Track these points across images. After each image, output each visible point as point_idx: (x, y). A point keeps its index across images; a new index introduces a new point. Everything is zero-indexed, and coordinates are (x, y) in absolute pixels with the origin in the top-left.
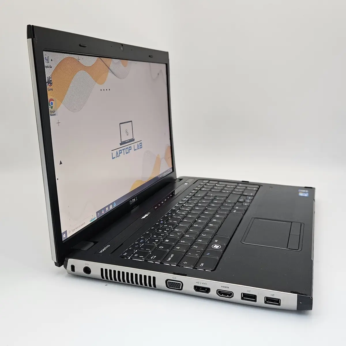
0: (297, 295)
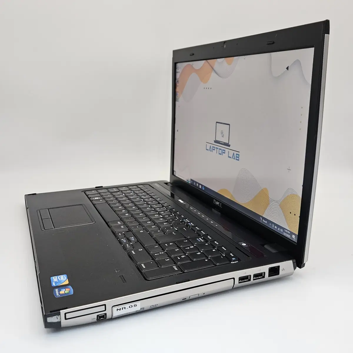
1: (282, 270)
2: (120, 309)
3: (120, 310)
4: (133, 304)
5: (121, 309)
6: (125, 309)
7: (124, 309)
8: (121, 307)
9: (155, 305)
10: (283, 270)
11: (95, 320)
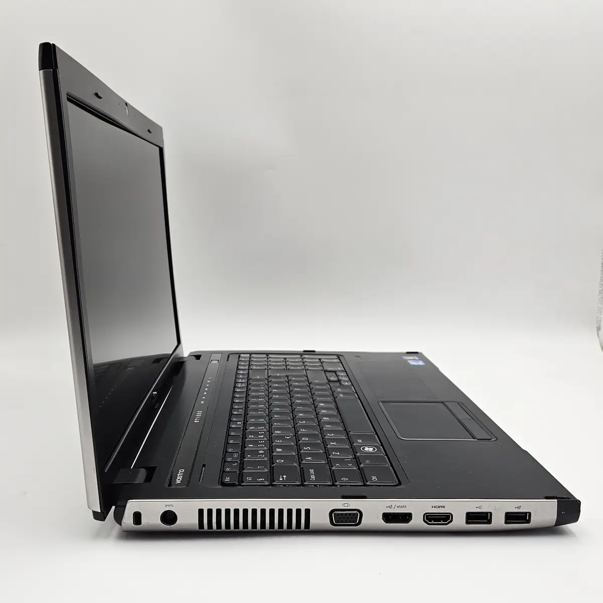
0: (556, 500)
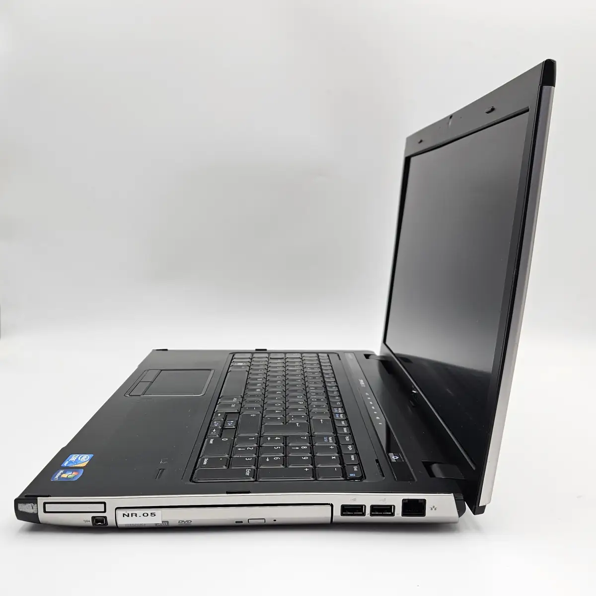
1: (432, 509)
2: (128, 514)
3: (128, 516)
4: (149, 511)
5: (130, 515)
6: (136, 516)
7: (134, 516)
8: (130, 512)
9: (188, 521)
10: (434, 509)
11: (90, 524)
